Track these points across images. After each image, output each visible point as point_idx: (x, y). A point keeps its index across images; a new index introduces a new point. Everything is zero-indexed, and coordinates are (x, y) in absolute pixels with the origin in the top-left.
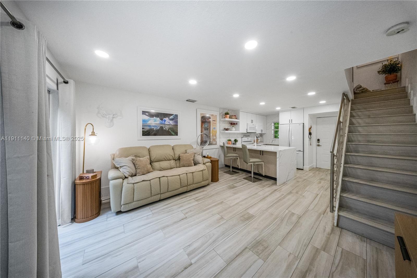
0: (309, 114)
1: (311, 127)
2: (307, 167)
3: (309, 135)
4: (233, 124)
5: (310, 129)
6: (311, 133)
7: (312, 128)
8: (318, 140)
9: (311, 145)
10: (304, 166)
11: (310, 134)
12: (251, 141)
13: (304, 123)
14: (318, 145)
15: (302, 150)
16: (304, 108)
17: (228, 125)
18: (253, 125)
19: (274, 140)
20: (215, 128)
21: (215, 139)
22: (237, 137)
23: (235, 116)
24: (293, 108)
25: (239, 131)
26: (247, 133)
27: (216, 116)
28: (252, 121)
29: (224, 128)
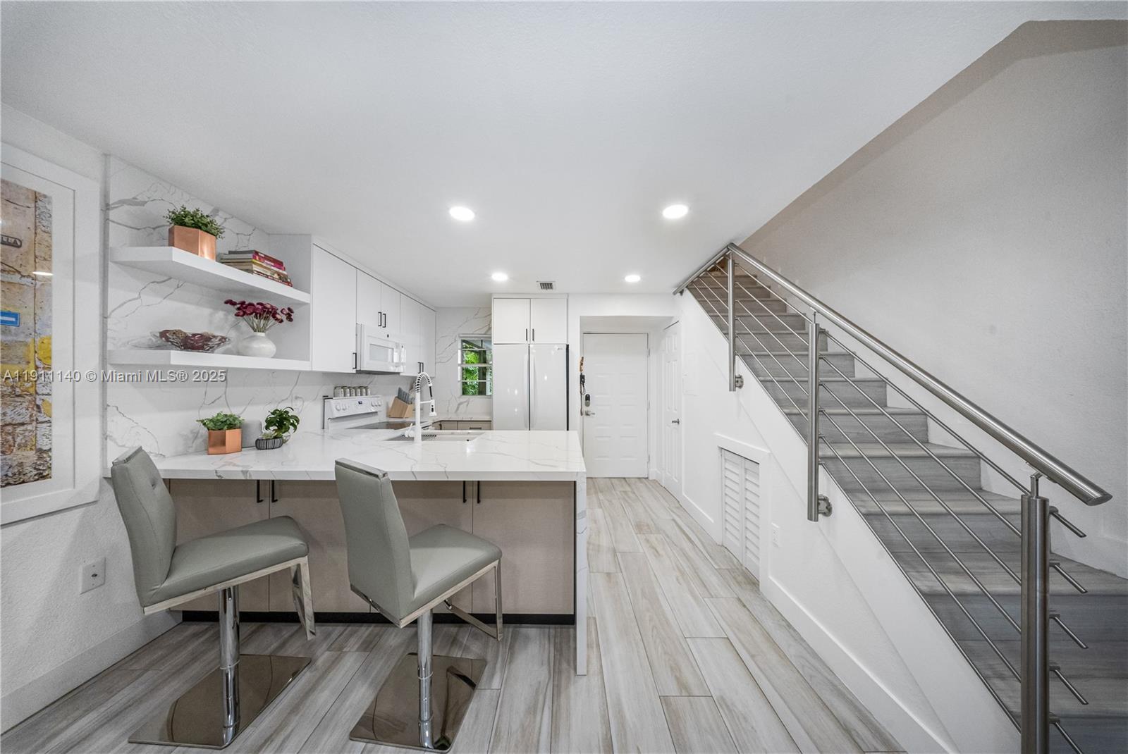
0: (581, 316)
1: (583, 358)
3: (581, 383)
5: (582, 364)
6: (584, 376)
8: (588, 398)
11: (582, 379)
13: (568, 345)
14: (588, 411)
16: (568, 294)
18: (388, 336)
19: (465, 402)
20: (16, 315)
21: (23, 424)
22: (294, 396)
23: (279, 264)
24: (547, 286)
25: (309, 360)
26: (354, 371)
27: (36, 197)
28: (383, 320)
29: (164, 334)
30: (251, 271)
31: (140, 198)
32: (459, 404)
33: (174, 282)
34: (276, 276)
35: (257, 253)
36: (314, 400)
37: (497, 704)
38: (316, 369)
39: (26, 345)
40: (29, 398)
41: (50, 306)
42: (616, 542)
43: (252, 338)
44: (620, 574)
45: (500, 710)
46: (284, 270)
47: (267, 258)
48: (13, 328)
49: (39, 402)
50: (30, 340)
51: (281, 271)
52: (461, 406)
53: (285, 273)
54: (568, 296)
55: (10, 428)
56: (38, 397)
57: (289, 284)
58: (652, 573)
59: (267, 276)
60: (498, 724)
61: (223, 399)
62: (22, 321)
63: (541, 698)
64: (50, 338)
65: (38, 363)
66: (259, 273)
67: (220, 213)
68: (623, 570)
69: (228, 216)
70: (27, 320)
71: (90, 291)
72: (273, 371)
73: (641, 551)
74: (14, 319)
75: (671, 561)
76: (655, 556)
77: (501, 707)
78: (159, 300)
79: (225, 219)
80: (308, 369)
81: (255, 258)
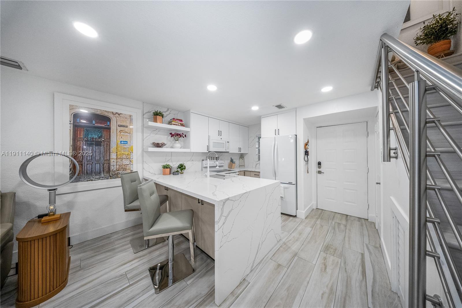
0: (303, 119)
1: (308, 141)
2: (302, 213)
3: (305, 155)
4: (176, 135)
5: (307, 145)
6: (308, 151)
7: (309, 144)
8: (319, 164)
9: (308, 173)
10: (297, 210)
11: (307, 153)
12: (223, 166)
13: (296, 135)
14: (320, 172)
15: (294, 182)
16: (296, 108)
17: (166, 137)
18: (221, 139)
19: (258, 163)
20: (127, 142)
21: (128, 165)
22: (192, 160)
23: (181, 121)
24: (279, 107)
25: (189, 149)
26: (208, 152)
27: (130, 116)
28: (220, 133)
29: (153, 143)
30: (171, 124)
31: (150, 111)
32: (257, 164)
33: (158, 130)
34: (180, 124)
35: (174, 119)
36: (199, 161)
37: (181, 290)
38: (192, 151)
39: (129, 148)
40: (129, 159)
41: (133, 139)
42: (302, 250)
43: (175, 143)
44: (286, 269)
45: (181, 293)
46: (183, 122)
47: (177, 119)
48: (126, 144)
49: (131, 160)
50: (129, 147)
51: (181, 123)
52: (257, 165)
53: (183, 123)
54: (296, 109)
55: (126, 165)
56: (131, 159)
57: (184, 126)
58: (308, 279)
59: (176, 125)
60: (174, 298)
61: (170, 160)
62: (128, 143)
63: (194, 301)
64: (133, 146)
65: (131, 152)
66: (174, 124)
67: (169, 110)
68: (289, 269)
69: (171, 110)
70: (129, 143)
71: (140, 134)
72: (185, 152)
73: (314, 263)
74: (126, 143)
75: (331, 280)
76: (321, 270)
77: (182, 292)
78: (155, 135)
79: (171, 111)
80: (190, 151)
81: (173, 120)
